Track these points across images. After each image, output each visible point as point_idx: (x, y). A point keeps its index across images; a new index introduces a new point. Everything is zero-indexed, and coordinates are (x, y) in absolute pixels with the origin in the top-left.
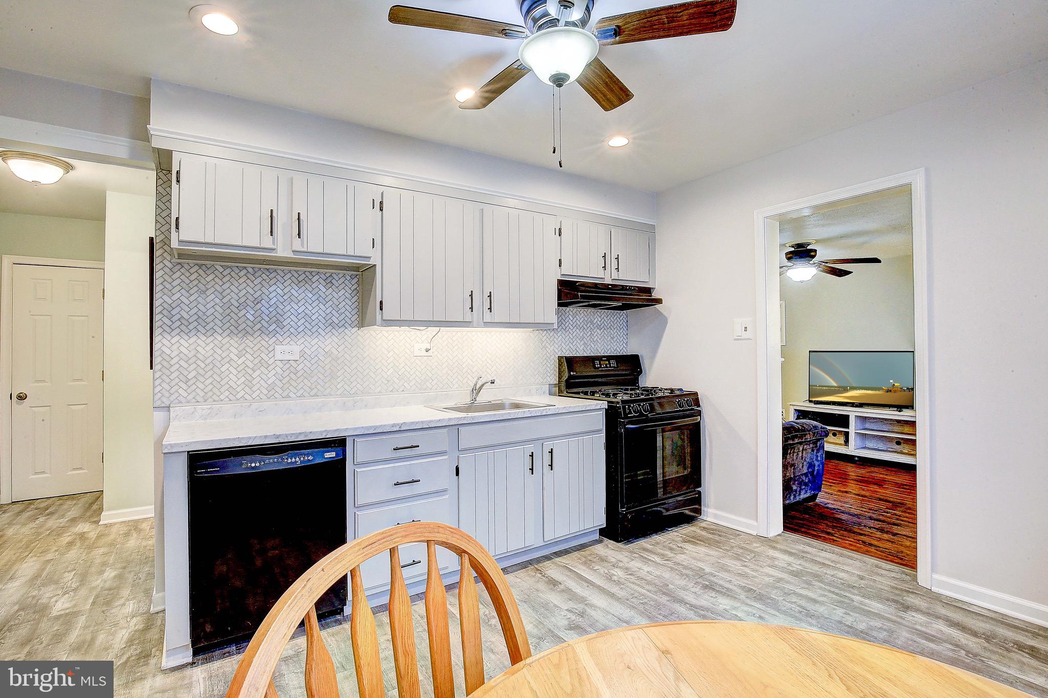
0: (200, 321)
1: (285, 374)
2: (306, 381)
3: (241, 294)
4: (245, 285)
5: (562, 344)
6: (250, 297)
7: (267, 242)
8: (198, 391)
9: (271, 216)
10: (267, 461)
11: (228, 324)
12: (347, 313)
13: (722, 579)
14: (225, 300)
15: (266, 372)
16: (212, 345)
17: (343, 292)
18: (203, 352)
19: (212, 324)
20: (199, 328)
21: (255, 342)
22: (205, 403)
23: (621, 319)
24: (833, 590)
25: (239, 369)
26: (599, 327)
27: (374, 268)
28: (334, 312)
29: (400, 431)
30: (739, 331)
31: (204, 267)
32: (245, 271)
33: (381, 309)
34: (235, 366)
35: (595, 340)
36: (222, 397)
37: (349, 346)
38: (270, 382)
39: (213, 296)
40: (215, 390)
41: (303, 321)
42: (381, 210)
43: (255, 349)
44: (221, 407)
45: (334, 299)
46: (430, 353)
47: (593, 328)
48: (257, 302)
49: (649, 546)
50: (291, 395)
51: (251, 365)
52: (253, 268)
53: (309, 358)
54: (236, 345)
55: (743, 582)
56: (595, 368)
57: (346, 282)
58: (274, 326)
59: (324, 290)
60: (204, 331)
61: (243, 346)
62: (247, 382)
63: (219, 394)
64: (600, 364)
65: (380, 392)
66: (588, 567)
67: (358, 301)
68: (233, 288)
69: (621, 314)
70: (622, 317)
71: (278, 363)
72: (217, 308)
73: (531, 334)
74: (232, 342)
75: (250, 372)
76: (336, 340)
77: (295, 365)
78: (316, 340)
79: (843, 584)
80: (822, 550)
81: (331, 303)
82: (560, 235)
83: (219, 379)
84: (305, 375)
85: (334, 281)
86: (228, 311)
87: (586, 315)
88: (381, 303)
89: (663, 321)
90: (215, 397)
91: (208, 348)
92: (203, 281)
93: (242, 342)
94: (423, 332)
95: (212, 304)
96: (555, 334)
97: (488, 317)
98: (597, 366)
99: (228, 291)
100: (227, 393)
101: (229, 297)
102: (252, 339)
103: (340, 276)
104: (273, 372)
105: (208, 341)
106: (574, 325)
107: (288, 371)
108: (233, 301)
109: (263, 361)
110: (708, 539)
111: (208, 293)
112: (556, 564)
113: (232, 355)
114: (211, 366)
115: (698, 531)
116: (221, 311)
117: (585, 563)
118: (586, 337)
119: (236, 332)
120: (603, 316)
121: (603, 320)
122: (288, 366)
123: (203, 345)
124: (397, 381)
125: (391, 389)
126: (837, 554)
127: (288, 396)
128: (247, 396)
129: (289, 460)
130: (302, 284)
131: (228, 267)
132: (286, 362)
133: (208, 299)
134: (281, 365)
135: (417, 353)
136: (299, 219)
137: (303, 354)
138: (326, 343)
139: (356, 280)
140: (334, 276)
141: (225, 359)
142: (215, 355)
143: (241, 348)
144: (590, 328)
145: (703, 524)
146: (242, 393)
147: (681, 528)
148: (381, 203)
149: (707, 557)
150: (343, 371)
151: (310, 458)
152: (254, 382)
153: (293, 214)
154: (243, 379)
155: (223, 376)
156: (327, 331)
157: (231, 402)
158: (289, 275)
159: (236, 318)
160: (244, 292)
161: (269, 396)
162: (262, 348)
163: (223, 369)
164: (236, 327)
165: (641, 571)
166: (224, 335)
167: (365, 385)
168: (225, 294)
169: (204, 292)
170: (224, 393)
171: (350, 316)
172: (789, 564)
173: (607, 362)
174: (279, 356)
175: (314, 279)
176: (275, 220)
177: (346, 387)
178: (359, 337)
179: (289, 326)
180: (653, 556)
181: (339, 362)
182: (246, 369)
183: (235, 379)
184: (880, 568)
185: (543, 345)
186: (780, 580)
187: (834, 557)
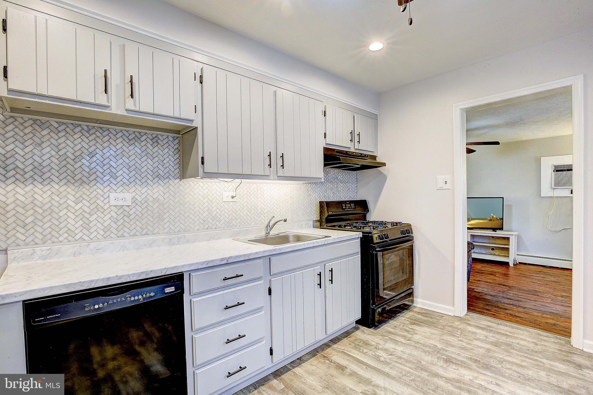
0: (36, 171)
1: (119, 218)
2: (138, 223)
3: (77, 148)
4: (80, 140)
5: (320, 193)
6: (85, 151)
7: (102, 99)
8: (37, 234)
9: (106, 77)
10: (110, 302)
11: (65, 174)
12: (171, 167)
13: (452, 352)
14: (61, 153)
15: (102, 216)
16: (49, 193)
17: (167, 150)
18: (40, 199)
19: (48, 174)
20: (36, 177)
21: (91, 190)
22: (45, 245)
23: (353, 176)
24: (526, 355)
25: (77, 214)
26: (341, 182)
27: (195, 130)
28: (160, 166)
29: (228, 263)
30: (441, 184)
31: (38, 122)
32: (79, 129)
33: (203, 163)
34: (73, 211)
35: (339, 190)
36: (61, 239)
37: (173, 194)
38: (106, 224)
39: (48, 149)
40: (54, 233)
41: (134, 172)
42: (201, 83)
43: (91, 196)
44: (61, 248)
45: (159, 156)
46: (235, 199)
47: (338, 182)
48: (91, 155)
49: (391, 329)
50: (125, 234)
51: (88, 210)
52: (87, 126)
53: (140, 204)
54: (73, 193)
55: (468, 354)
56: (343, 209)
57: (170, 142)
58: (108, 177)
59: (151, 148)
60: (40, 180)
61: (80, 193)
62: (85, 225)
63: (57, 236)
64: (346, 206)
65: (198, 230)
66: (359, 351)
67: (179, 158)
68: (68, 142)
69: (353, 173)
70: (354, 175)
71: (113, 208)
72: (53, 159)
73: (302, 186)
74: (69, 190)
75: (87, 216)
76: (162, 189)
77: (127, 209)
78: (146, 189)
79: (528, 350)
80: (499, 324)
81: (156, 159)
82: (325, 116)
83: (57, 223)
84: (137, 217)
85: (159, 141)
86: (64, 163)
87: (334, 173)
88: (203, 158)
89: (384, 178)
90: (54, 239)
91: (45, 196)
92: (38, 134)
93: (79, 190)
94: (230, 184)
95: (48, 156)
96: (316, 186)
97: (281, 172)
98: (344, 208)
99: (64, 145)
100: (66, 235)
101: (64, 151)
102: (88, 187)
103: (164, 137)
104: (109, 216)
105: (45, 189)
106: (327, 180)
107: (122, 215)
108: (69, 154)
109: (99, 207)
110: (426, 321)
111: (44, 145)
112: (334, 349)
113: (69, 202)
114: (49, 211)
115: (416, 315)
116: (57, 162)
117: (355, 348)
118: (334, 188)
119: (73, 181)
120: (343, 175)
121: (344, 177)
122: (121, 210)
123: (40, 192)
124: (211, 221)
125: (206, 226)
126: (509, 327)
127: (123, 236)
128: (85, 237)
129: (132, 299)
130: (132, 142)
131: (63, 123)
132: (121, 207)
133: (44, 151)
134: (116, 210)
135: (225, 199)
136: (131, 82)
137: (134, 200)
138: (155, 191)
139: (177, 141)
140: (160, 137)
141: (63, 205)
142: (53, 202)
143: (77, 196)
144: (336, 182)
145: (416, 310)
146: (80, 234)
147: (404, 314)
148: (201, 77)
149: (433, 335)
150: (168, 214)
151: (152, 294)
152: (91, 225)
153: (126, 76)
154: (81, 222)
155: (61, 220)
156: (155, 181)
157: (70, 243)
158: (120, 134)
159: (73, 169)
160: (79, 146)
161: (105, 236)
162: (98, 196)
163: (61, 214)
164: (73, 177)
165: (397, 351)
166: (62, 183)
167: (186, 225)
168: (60, 147)
169: (40, 145)
170: (63, 235)
171: (173, 170)
172: (487, 337)
173: (349, 205)
174: (113, 202)
175: (142, 139)
176: (109, 80)
177: (171, 226)
178: (180, 187)
179: (121, 177)
180: (398, 337)
181: (165, 206)
182: (83, 213)
183: (73, 223)
184: (541, 335)
185: (309, 193)
186: (488, 350)
187: (509, 329)
